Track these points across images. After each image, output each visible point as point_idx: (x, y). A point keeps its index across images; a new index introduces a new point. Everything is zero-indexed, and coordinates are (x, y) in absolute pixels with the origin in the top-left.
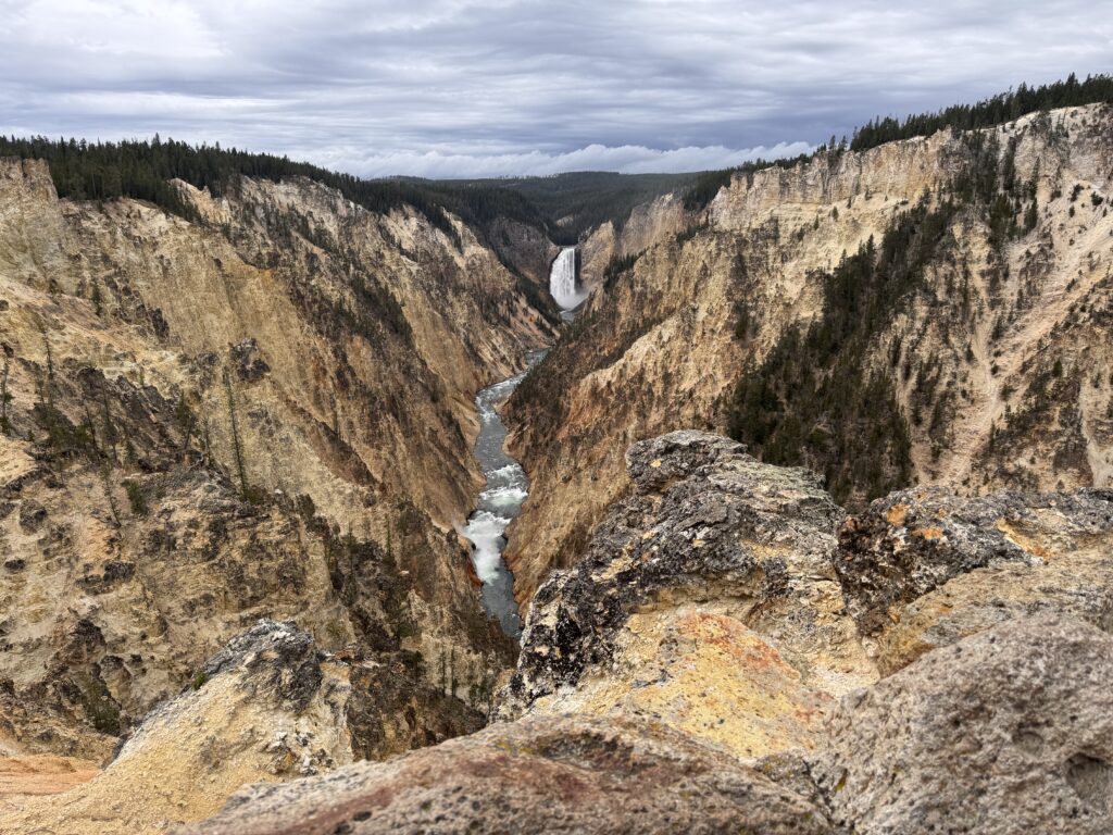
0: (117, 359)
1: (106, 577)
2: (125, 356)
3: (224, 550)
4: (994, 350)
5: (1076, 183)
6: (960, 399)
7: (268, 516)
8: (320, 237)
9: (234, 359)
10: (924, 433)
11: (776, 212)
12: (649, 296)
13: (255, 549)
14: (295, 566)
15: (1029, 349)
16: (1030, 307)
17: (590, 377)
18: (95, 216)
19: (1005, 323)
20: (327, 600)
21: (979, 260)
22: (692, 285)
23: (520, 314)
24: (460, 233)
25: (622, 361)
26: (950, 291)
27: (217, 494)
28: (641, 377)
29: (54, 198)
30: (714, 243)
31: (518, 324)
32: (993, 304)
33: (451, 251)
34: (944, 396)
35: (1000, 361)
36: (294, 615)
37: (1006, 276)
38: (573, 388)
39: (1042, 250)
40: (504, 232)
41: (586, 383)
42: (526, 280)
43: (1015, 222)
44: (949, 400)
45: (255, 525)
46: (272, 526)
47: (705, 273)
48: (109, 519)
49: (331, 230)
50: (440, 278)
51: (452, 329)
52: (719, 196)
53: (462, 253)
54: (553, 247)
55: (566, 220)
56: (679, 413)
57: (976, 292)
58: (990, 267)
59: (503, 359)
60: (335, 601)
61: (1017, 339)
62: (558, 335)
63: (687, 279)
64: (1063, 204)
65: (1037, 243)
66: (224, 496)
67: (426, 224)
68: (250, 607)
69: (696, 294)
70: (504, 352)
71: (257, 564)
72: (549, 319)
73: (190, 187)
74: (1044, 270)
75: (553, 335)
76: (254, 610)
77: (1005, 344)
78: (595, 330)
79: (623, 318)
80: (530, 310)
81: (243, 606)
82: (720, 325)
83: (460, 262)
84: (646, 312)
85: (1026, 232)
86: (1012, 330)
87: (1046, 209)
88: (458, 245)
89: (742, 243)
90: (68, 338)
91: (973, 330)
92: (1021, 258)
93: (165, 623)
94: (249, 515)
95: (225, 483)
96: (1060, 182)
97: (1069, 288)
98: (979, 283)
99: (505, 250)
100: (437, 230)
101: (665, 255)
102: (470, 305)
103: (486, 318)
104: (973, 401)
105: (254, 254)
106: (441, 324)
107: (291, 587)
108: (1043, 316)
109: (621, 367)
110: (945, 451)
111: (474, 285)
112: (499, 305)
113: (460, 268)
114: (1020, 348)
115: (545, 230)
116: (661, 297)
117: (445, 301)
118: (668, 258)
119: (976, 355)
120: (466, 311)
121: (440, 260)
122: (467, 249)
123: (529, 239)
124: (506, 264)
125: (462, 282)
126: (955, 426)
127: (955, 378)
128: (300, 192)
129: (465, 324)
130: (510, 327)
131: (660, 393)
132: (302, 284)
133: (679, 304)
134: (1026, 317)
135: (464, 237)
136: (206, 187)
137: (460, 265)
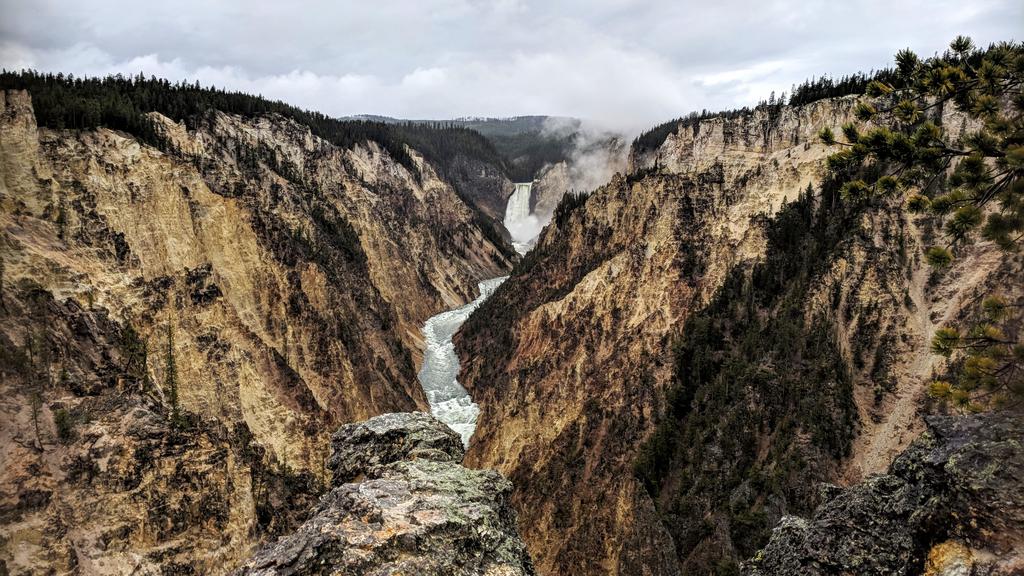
0: (73, 281)
1: (20, 506)
2: (81, 277)
3: (148, 478)
4: (931, 297)
6: (901, 344)
7: (197, 444)
8: (285, 168)
9: (188, 283)
10: (865, 376)
11: (721, 158)
12: (600, 233)
13: (180, 478)
14: (219, 498)
15: (965, 296)
16: (964, 256)
17: (540, 309)
18: (71, 144)
19: (940, 270)
20: (251, 534)
22: (641, 222)
23: (475, 246)
24: (421, 168)
25: (572, 294)
26: (886, 237)
27: (147, 420)
28: (590, 310)
29: (34, 127)
30: (661, 186)
31: (473, 255)
33: (411, 185)
34: (884, 339)
35: (937, 308)
36: (214, 550)
37: (941, 226)
38: (524, 320)
40: (463, 169)
41: (536, 317)
42: (481, 213)
44: (890, 344)
45: (182, 452)
46: (199, 455)
47: (653, 213)
48: (32, 444)
49: (298, 162)
50: (399, 210)
51: (406, 258)
52: (666, 142)
53: (421, 187)
54: (508, 183)
55: (522, 158)
56: (627, 349)
57: (912, 241)
58: (924, 216)
59: (456, 288)
60: (259, 536)
61: (953, 287)
62: (511, 267)
63: (636, 218)
66: (155, 422)
67: (389, 159)
68: (170, 540)
69: (644, 233)
70: (458, 282)
71: (181, 494)
72: (503, 251)
73: (168, 120)
75: (506, 266)
76: (174, 544)
77: (941, 290)
78: (547, 264)
79: (575, 252)
80: (485, 242)
81: (162, 538)
82: (668, 262)
83: (419, 195)
84: (597, 247)
86: (948, 277)
88: (418, 180)
89: (689, 185)
90: (27, 259)
91: (910, 277)
93: (76, 557)
94: (177, 443)
95: (156, 408)
98: (913, 231)
99: (463, 185)
100: (399, 165)
101: (615, 193)
102: (426, 235)
103: (442, 249)
104: (913, 346)
105: (221, 183)
106: (396, 253)
107: (213, 520)
108: (977, 265)
109: (571, 300)
110: (888, 395)
111: (431, 217)
112: (454, 237)
113: (418, 201)
114: (956, 296)
115: (502, 168)
116: (611, 234)
117: (403, 231)
118: (618, 197)
119: (915, 301)
120: (422, 241)
121: (400, 192)
122: (427, 183)
123: (487, 175)
124: (464, 198)
125: (419, 213)
126: (896, 370)
127: (895, 322)
128: (271, 127)
129: (420, 254)
130: (464, 258)
131: (609, 327)
132: (264, 213)
133: (629, 241)
134: (960, 265)
135: (424, 171)
136: (182, 120)
137: (419, 198)
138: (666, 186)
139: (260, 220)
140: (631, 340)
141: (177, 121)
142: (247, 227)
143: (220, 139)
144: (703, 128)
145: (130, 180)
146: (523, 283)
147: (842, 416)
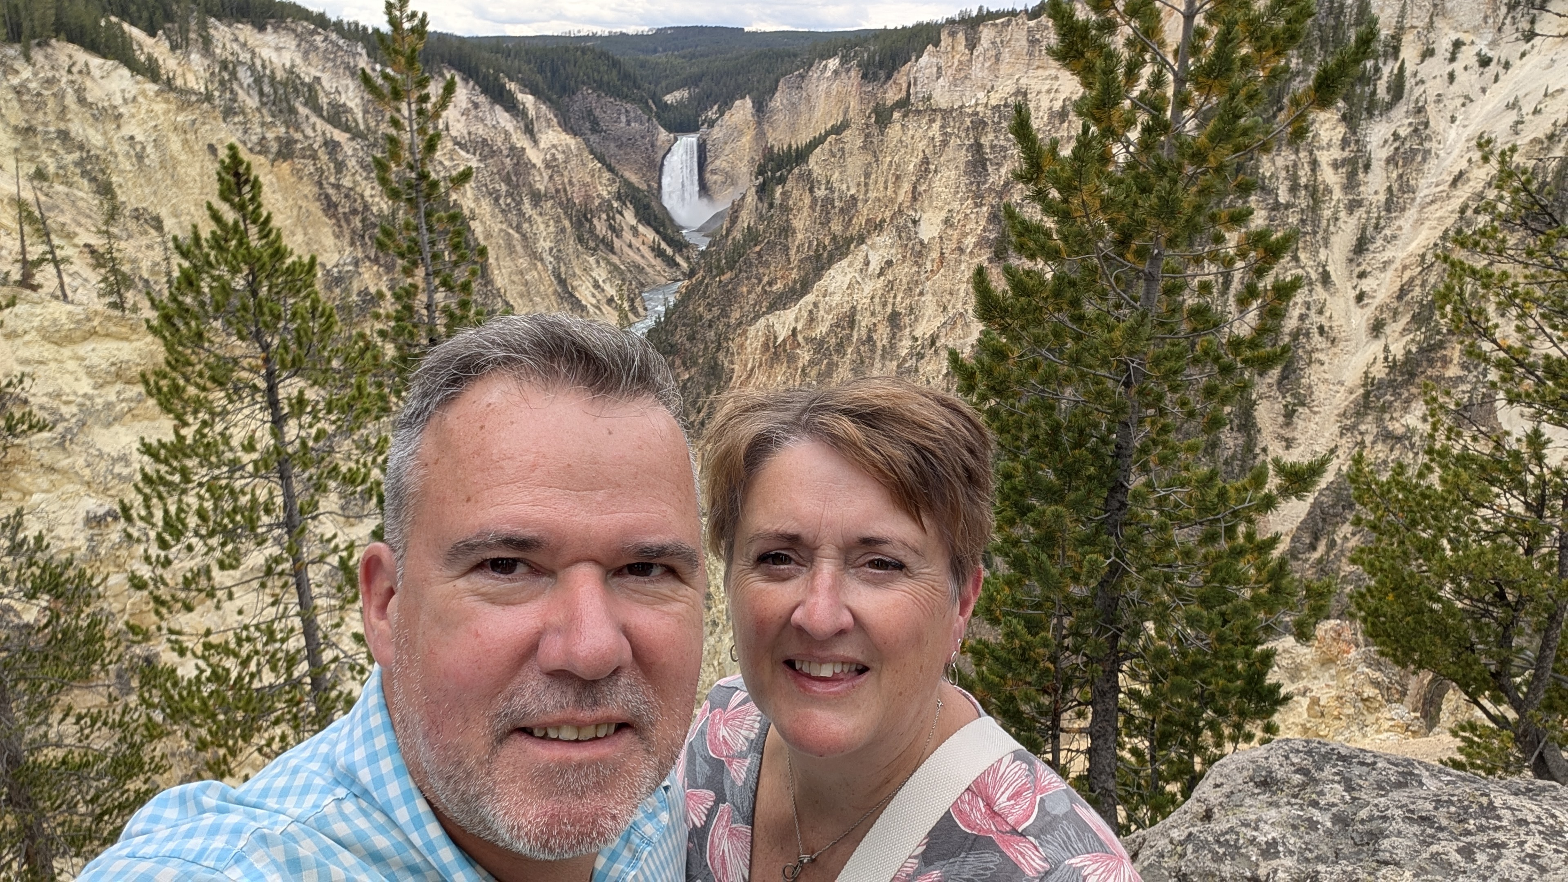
4: (1358, 270)
5: (1454, 36)
6: (1316, 338)
10: (1270, 386)
11: (1023, 81)
12: (837, 203)
15: (1405, 268)
16: (1403, 209)
17: (762, 322)
18: (23, 68)
19: (1370, 230)
21: (1329, 145)
22: (906, 186)
23: (627, 235)
24: (532, 113)
25: (809, 298)
26: (1294, 189)
28: (850, 319)
30: (936, 126)
31: (626, 249)
32: (1353, 206)
33: (521, 141)
34: (1295, 335)
35: (1366, 285)
37: (1367, 167)
38: (737, 340)
39: (1416, 130)
40: (590, 112)
41: (756, 332)
42: (628, 183)
43: (1374, 93)
44: (1302, 339)
47: (925, 168)
50: (507, 180)
51: (535, 256)
52: (924, 59)
53: (536, 142)
54: (663, 135)
55: (678, 95)
57: (1328, 191)
58: (1346, 154)
59: (610, 301)
61: (1387, 255)
63: (898, 178)
64: (1437, 66)
65: (1407, 121)
67: (482, 99)
69: (914, 199)
70: (611, 291)
72: (670, 242)
73: (136, 32)
74: (1419, 158)
75: (677, 265)
77: (1370, 260)
78: (759, 253)
79: (800, 236)
80: (641, 228)
83: (534, 156)
84: (836, 227)
85: (1389, 106)
86: (1379, 242)
87: (1415, 74)
88: (529, 131)
89: (979, 125)
91: (1326, 243)
92: (1386, 141)
96: (1432, 36)
97: (1454, 183)
98: (1330, 177)
99: (593, 138)
100: (497, 107)
101: (859, 142)
102: (558, 221)
103: (580, 240)
104: (1333, 341)
106: (519, 248)
108: (1420, 222)
109: (810, 307)
110: (1300, 410)
111: (557, 191)
112: (595, 221)
113: (534, 166)
114: (1393, 266)
115: (651, 110)
116: (855, 205)
117: (521, 214)
118: (864, 147)
119: (1333, 277)
120: (552, 229)
121: (505, 152)
122: (544, 137)
123: (628, 123)
124: (601, 159)
125: (538, 186)
126: (1312, 376)
127: (1308, 309)
128: (299, 45)
129: (551, 249)
130: (614, 253)
131: (885, 342)
132: (333, 185)
133: (888, 214)
134: (1397, 223)
135: (538, 118)
136: (160, 32)
137: (534, 161)
138: (943, 127)
139: (327, 197)
140: (921, 356)
141: (152, 34)
142: (316, 208)
143: (224, 65)
144: (987, 34)
145: (126, 131)
146: (726, 285)
147: (1240, 442)
